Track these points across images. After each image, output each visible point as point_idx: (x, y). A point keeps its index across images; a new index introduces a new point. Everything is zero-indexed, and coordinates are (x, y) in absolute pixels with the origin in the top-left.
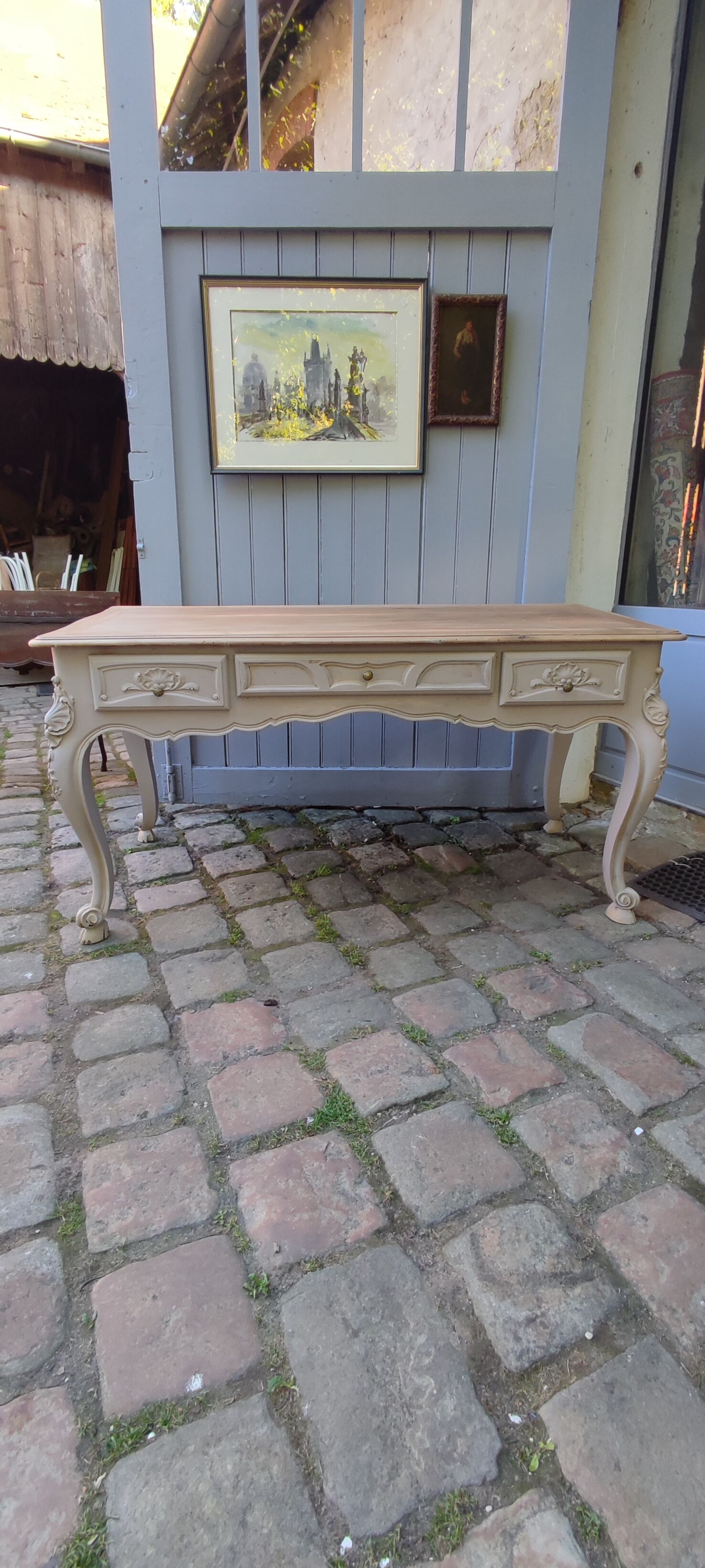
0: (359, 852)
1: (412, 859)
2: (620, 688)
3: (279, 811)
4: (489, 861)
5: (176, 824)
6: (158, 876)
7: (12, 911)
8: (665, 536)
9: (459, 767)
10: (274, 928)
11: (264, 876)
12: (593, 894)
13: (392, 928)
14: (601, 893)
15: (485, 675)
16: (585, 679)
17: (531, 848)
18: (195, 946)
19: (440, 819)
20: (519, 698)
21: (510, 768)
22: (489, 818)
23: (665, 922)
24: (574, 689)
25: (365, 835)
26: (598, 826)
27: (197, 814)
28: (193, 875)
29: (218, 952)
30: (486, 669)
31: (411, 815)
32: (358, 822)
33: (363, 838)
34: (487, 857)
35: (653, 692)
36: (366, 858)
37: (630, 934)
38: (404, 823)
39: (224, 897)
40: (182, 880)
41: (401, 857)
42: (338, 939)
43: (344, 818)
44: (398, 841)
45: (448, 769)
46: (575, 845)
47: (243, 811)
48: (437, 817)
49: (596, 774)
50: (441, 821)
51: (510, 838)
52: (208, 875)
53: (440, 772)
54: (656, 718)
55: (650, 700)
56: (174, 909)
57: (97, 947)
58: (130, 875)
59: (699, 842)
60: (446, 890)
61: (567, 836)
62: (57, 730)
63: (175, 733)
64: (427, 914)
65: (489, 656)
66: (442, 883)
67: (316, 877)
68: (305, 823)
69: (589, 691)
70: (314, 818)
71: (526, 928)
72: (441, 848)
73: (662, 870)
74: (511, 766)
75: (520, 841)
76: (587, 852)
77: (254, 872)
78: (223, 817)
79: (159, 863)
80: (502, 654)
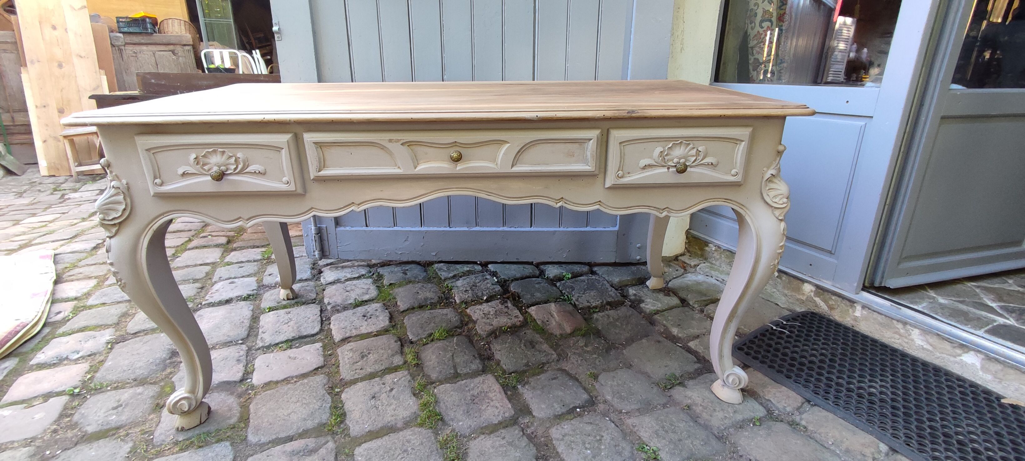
0: (478, 311)
1: (525, 319)
2: (738, 168)
3: (413, 266)
4: (597, 320)
5: (322, 279)
6: (285, 338)
7: (128, 383)
8: (759, 18)
9: (571, 227)
10: (377, 408)
11: (383, 339)
12: (696, 360)
13: (497, 407)
14: (704, 358)
15: (589, 154)
16: (700, 158)
17: (636, 304)
18: (291, 433)
19: (554, 275)
20: (627, 180)
21: (616, 228)
22: (598, 272)
23: (771, 399)
24: (689, 169)
25: (485, 293)
26: (695, 281)
27: (343, 267)
28: (318, 337)
29: (310, 442)
30: (590, 147)
31: (529, 270)
32: (480, 278)
33: (483, 295)
34: (595, 316)
35: (773, 172)
36: (483, 318)
37: (739, 417)
38: (522, 278)
39: (338, 366)
40: (306, 344)
41: (516, 317)
42: (440, 423)
43: (469, 273)
44: (514, 299)
45: (561, 229)
46: (675, 301)
47: (384, 265)
48: (552, 271)
49: (691, 231)
50: (555, 277)
51: (616, 294)
52: (332, 337)
53: (555, 231)
54: (776, 200)
55: (770, 181)
56: (286, 380)
57: (190, 434)
58: (259, 337)
59: (790, 301)
60: (555, 356)
61: (667, 291)
62: (110, 218)
63: (248, 220)
64: (534, 388)
65: (594, 134)
66: (551, 347)
67: (432, 340)
68: (434, 278)
69: (706, 172)
70: (443, 273)
71: (633, 407)
72: (552, 306)
73: (761, 334)
74: (618, 226)
75: (625, 296)
76: (686, 309)
77: (376, 335)
78: (363, 271)
79: (289, 324)
80: (608, 130)
